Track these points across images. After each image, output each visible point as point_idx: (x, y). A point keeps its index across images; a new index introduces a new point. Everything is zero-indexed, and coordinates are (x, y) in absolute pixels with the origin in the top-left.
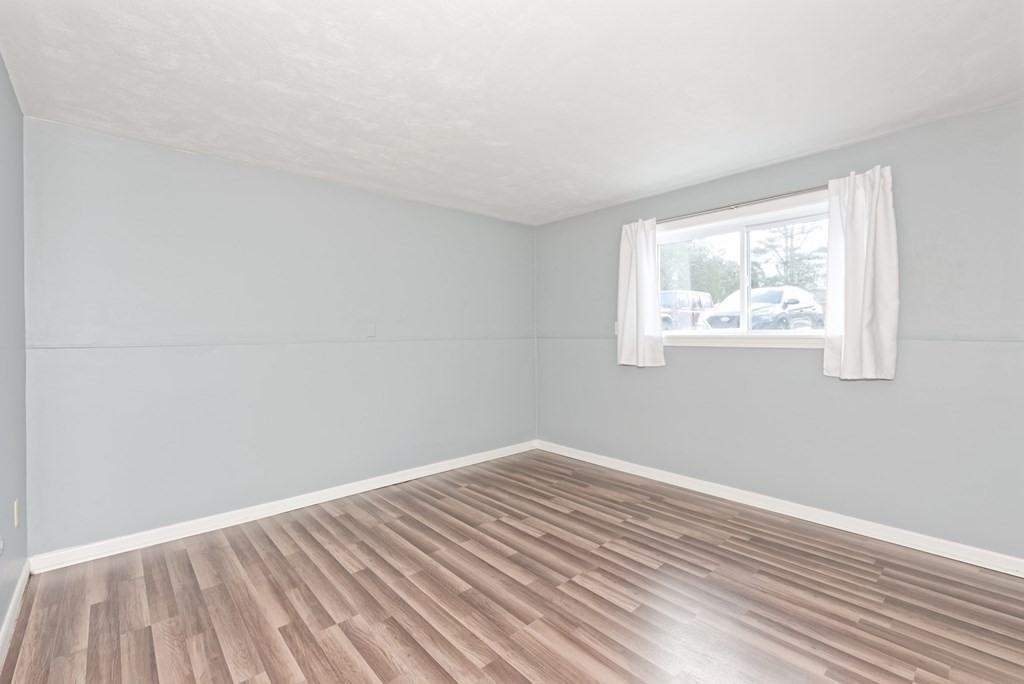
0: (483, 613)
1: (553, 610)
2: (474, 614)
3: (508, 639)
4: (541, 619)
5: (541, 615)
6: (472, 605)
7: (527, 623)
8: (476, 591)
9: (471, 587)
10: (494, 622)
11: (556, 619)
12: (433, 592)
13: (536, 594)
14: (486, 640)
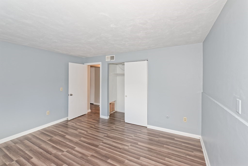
0: (102, 155)
1: (86, 160)
2: (104, 154)
3: (96, 151)
4: (88, 156)
5: (88, 158)
6: (105, 156)
7: (92, 155)
8: (106, 160)
9: (108, 161)
10: (99, 154)
11: (85, 157)
12: (116, 157)
13: (89, 163)
14: (100, 150)
